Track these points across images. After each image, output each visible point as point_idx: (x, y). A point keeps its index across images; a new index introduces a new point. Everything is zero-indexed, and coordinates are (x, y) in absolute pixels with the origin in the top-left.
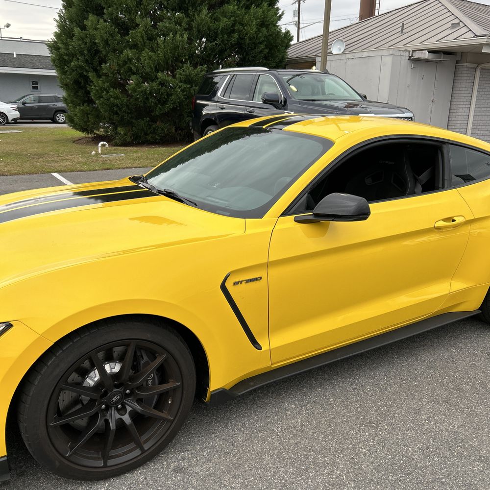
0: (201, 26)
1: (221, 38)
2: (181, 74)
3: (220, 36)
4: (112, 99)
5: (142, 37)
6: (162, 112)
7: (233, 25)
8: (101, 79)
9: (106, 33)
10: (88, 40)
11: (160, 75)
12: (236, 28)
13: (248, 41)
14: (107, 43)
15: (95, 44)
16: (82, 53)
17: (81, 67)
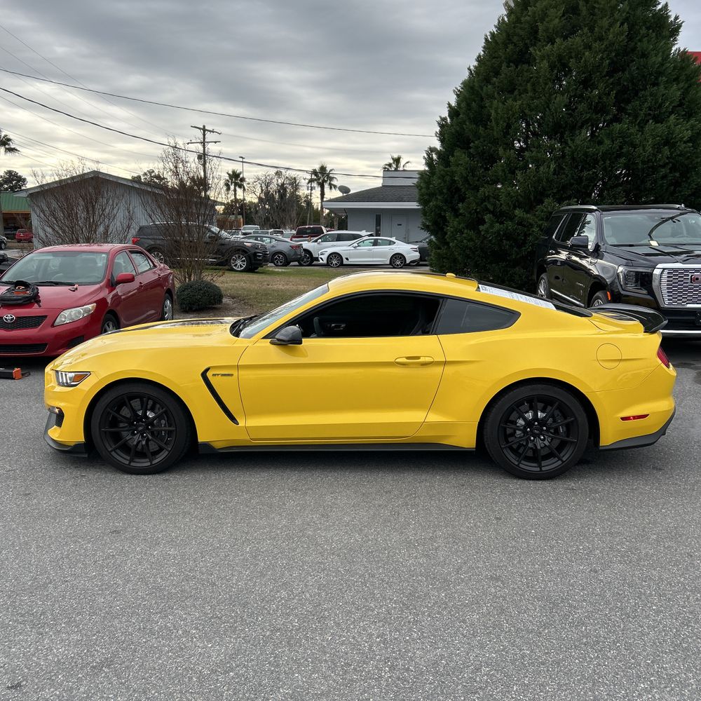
0: (576, 153)
1: (602, 164)
2: (542, 211)
3: (600, 163)
4: (465, 241)
5: (503, 171)
6: (519, 256)
7: (621, 148)
8: (457, 220)
9: (467, 169)
10: (448, 178)
11: (517, 212)
12: (624, 150)
13: (640, 166)
14: (466, 180)
15: (455, 181)
16: (441, 193)
17: (440, 208)
